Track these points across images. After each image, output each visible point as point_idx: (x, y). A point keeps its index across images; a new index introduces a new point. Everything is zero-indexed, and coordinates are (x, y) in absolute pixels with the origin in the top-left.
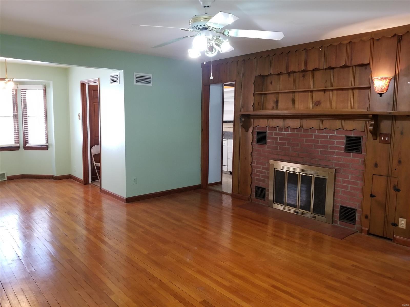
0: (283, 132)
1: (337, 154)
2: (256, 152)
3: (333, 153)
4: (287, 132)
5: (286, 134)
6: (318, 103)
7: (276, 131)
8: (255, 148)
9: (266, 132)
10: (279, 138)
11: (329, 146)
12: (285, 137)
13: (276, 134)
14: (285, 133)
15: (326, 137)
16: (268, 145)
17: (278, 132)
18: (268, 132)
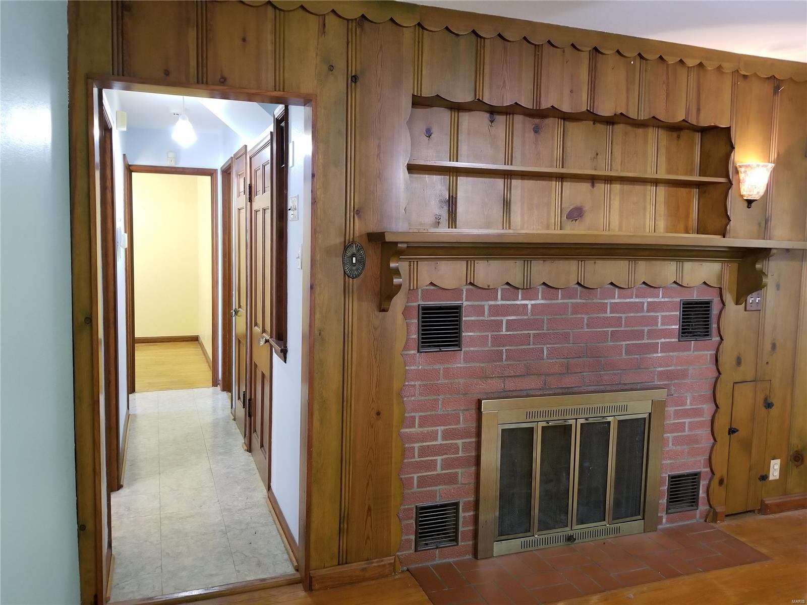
0: (518, 302)
1: (666, 348)
2: (417, 383)
3: (653, 348)
4: (533, 302)
5: (529, 307)
6: (576, 214)
7: (496, 299)
8: (413, 368)
9: (458, 308)
10: (504, 322)
11: (646, 329)
12: (525, 317)
13: (495, 310)
14: (527, 305)
15: (638, 307)
16: (467, 349)
17: (500, 302)
18: (465, 303)
